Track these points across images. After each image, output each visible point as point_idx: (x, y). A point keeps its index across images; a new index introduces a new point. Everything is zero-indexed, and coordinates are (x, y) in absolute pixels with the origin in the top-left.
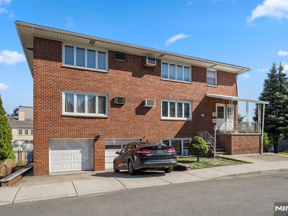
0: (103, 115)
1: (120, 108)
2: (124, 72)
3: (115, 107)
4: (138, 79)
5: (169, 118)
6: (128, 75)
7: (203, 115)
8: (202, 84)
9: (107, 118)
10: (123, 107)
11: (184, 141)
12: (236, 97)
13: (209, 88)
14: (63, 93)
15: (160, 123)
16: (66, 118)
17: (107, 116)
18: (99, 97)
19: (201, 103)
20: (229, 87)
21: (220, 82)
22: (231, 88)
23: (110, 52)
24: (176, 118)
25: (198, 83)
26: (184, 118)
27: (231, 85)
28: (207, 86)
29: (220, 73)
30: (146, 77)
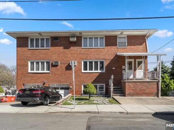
0: (48, 72)
1: (56, 67)
2: (58, 47)
3: (54, 67)
4: (67, 50)
5: (88, 71)
6: (61, 49)
7: (114, 68)
8: (113, 47)
9: (50, 73)
10: (58, 67)
11: (99, 86)
12: (146, 53)
13: (120, 49)
14: (29, 62)
15: (81, 74)
16: (30, 74)
17: (50, 72)
18: (46, 62)
19: (112, 60)
20: (139, 46)
21: (130, 44)
22: (141, 47)
23: (51, 37)
24: (93, 71)
25: (109, 47)
26: (99, 71)
27: (141, 44)
28: (117, 48)
29: (129, 37)
30: (72, 48)
